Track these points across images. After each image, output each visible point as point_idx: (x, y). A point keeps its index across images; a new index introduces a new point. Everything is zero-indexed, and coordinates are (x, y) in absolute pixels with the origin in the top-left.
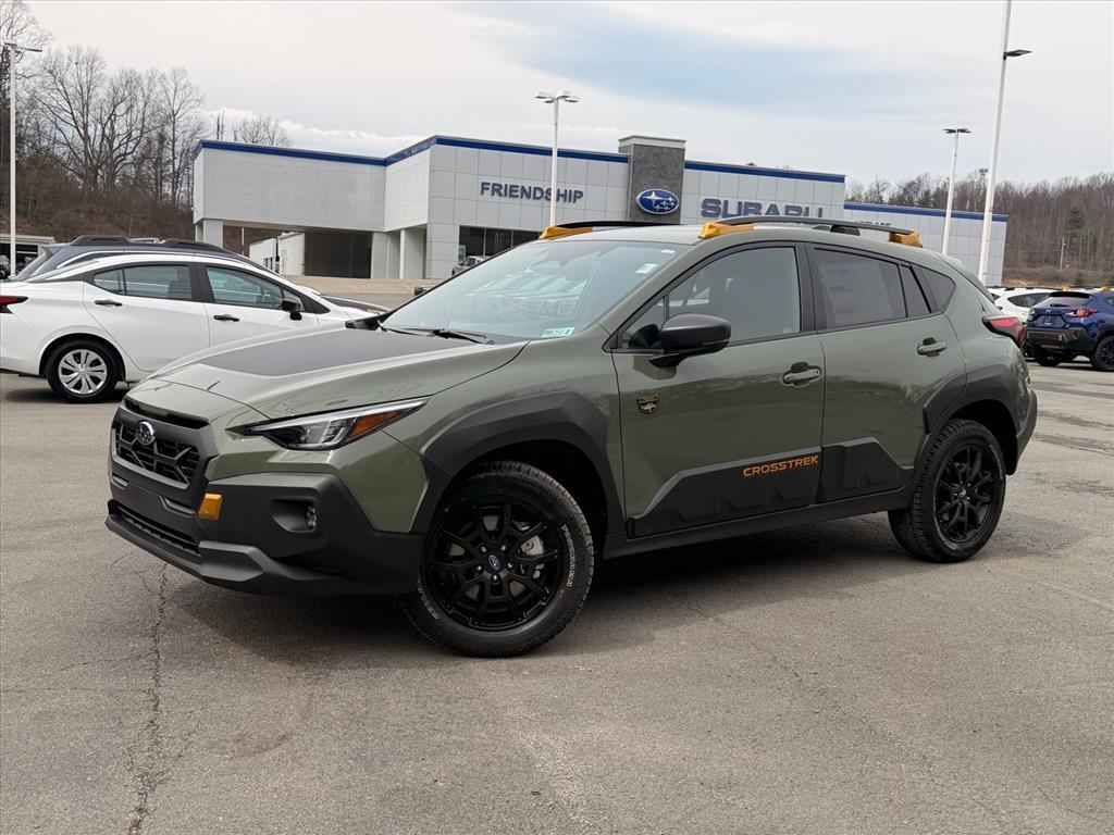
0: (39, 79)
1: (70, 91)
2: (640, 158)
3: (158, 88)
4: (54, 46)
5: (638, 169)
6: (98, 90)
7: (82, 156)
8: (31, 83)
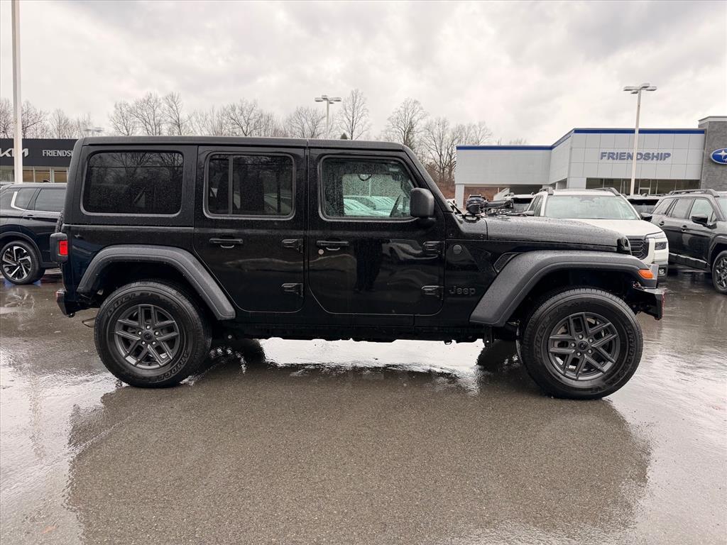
0: (423, 133)
1: (436, 136)
2: (713, 130)
3: (473, 131)
4: (429, 118)
5: (711, 137)
6: (447, 135)
7: (439, 163)
8: (419, 134)
